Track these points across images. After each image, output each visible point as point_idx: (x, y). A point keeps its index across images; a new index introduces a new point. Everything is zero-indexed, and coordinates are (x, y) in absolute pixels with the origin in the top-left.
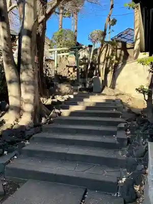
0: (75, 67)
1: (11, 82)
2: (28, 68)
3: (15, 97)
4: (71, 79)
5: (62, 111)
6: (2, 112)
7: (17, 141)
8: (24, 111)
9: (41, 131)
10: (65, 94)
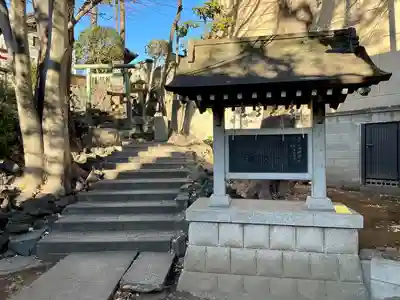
0: (124, 95)
1: (28, 133)
2: (55, 114)
3: (35, 154)
4: (117, 117)
5: (105, 171)
6: (10, 177)
7: (48, 214)
8: (49, 175)
9: (76, 200)
10: (108, 145)
